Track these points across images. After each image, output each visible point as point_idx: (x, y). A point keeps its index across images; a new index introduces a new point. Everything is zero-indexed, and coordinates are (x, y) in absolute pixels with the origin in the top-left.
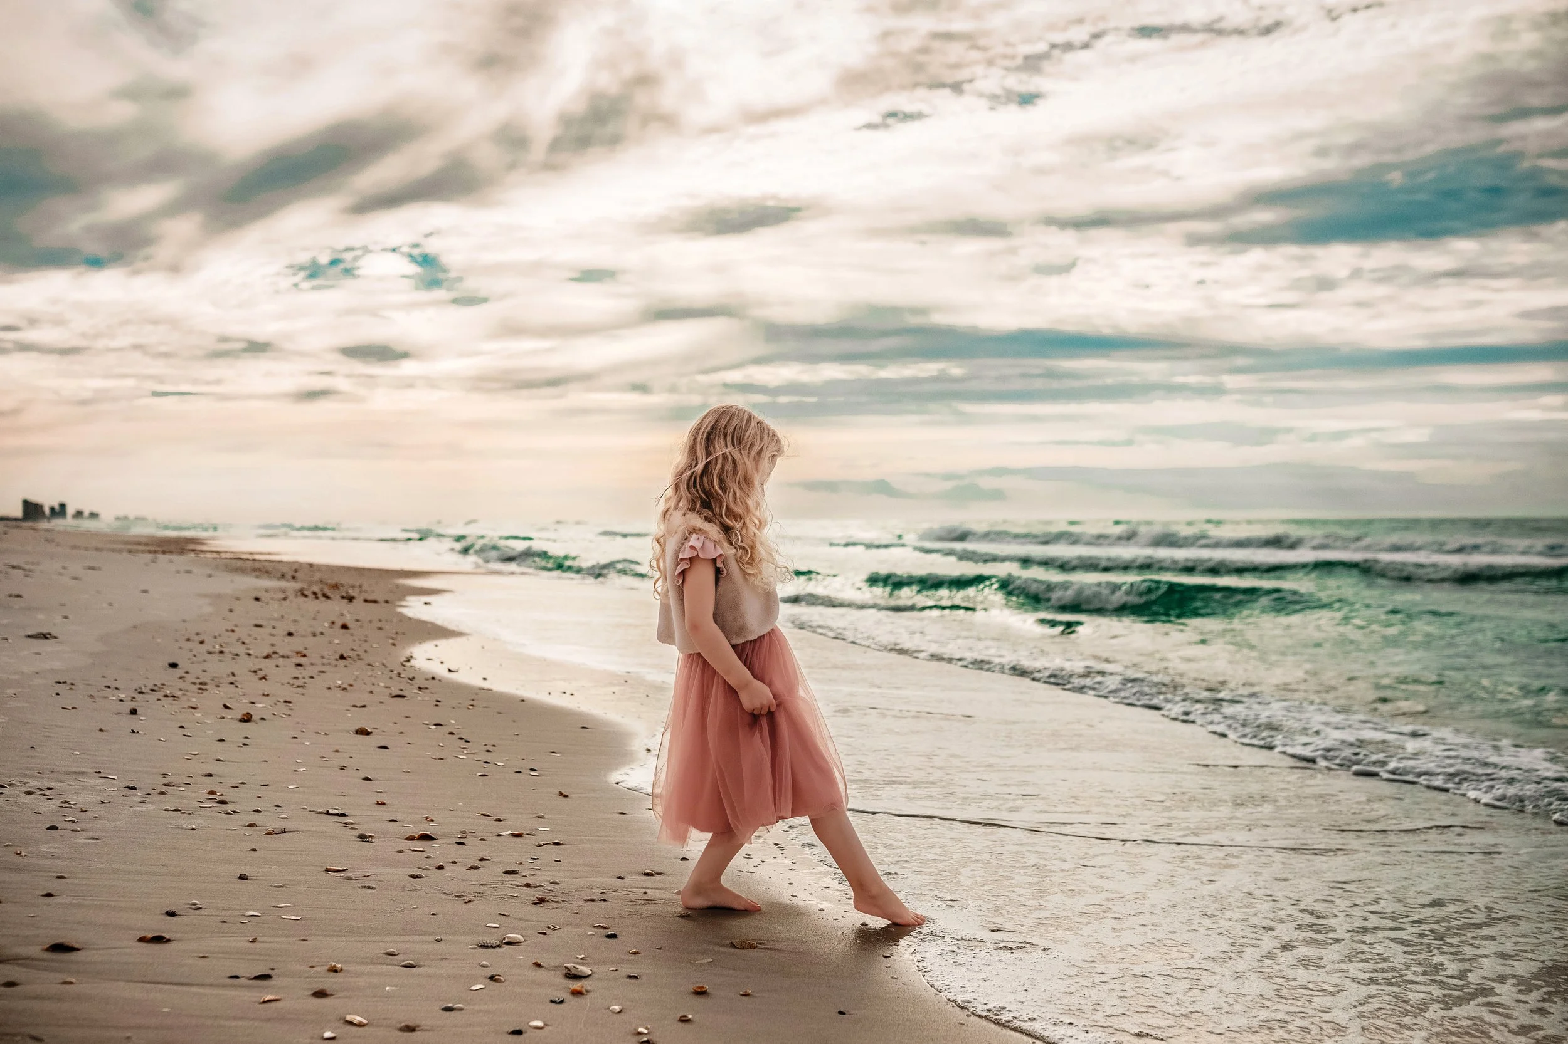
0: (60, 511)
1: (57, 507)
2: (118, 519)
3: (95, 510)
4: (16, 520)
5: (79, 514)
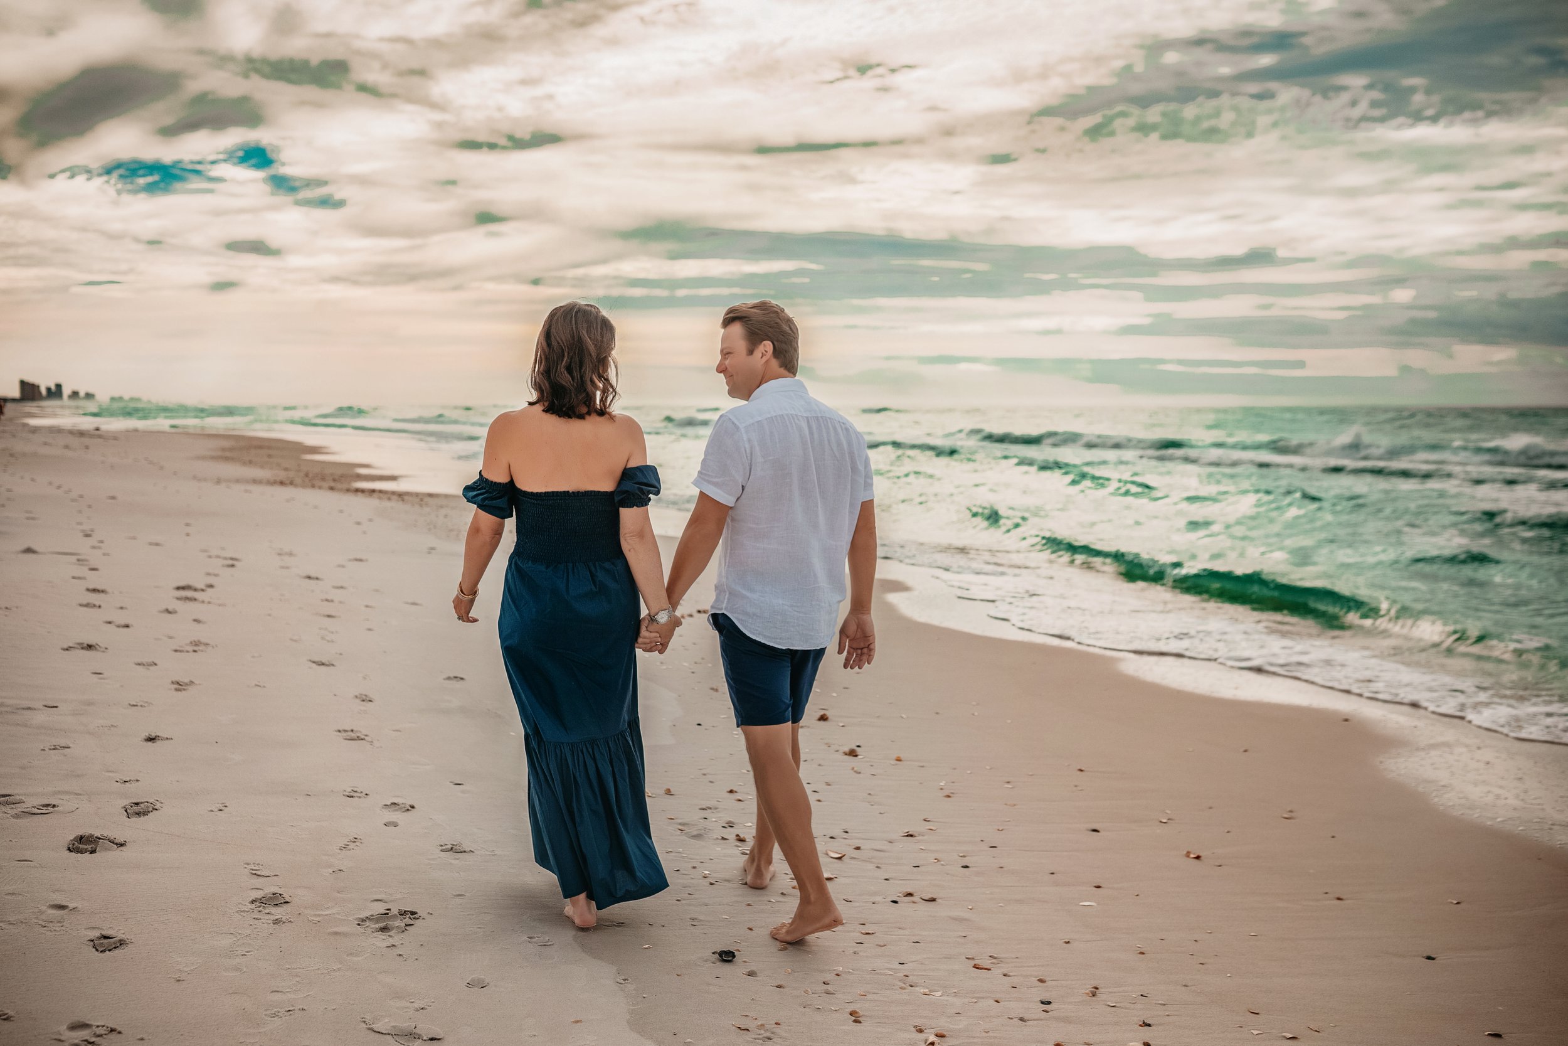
0: (55, 392)
1: (53, 388)
2: (113, 399)
3: (91, 391)
4: (14, 400)
5: (75, 395)
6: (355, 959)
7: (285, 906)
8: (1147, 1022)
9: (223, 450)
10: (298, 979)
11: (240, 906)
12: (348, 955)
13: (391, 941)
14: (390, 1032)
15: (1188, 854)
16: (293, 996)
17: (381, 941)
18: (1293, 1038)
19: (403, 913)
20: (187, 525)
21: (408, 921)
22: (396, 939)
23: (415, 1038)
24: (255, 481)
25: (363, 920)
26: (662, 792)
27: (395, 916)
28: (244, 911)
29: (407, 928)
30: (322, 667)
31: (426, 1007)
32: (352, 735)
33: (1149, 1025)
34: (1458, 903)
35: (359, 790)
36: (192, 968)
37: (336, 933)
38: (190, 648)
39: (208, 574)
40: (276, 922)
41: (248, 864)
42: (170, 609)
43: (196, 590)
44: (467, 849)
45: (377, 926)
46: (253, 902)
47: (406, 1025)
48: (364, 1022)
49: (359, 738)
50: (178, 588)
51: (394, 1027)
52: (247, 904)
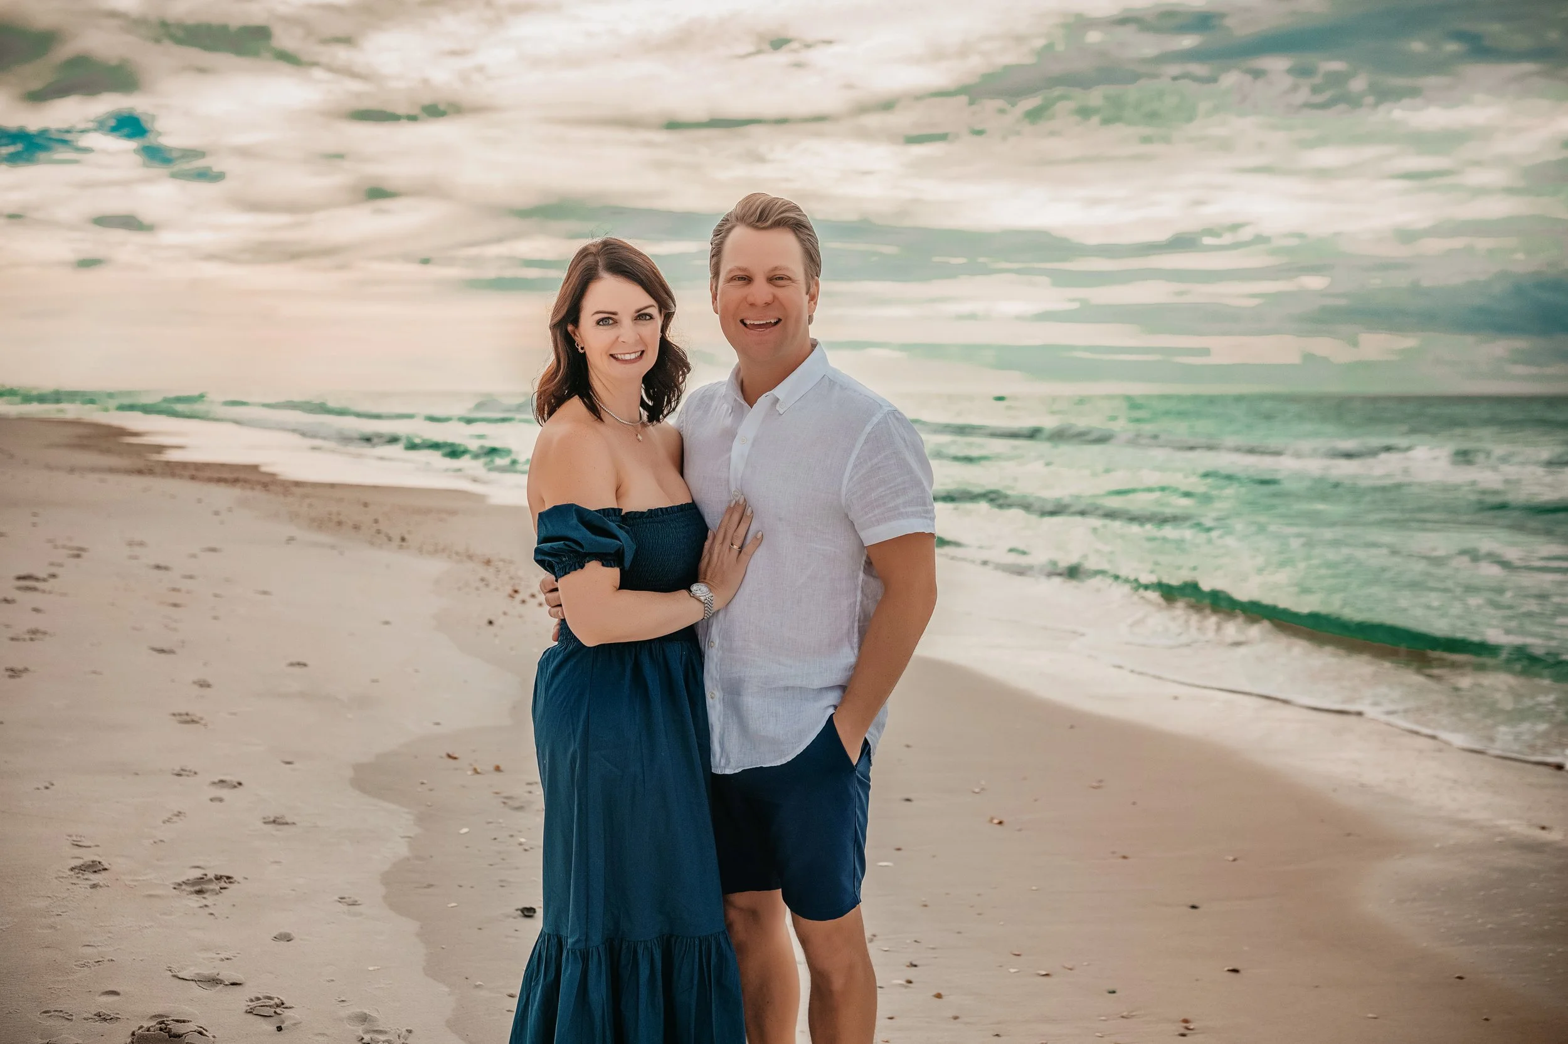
6: (166, 917)
7: (103, 873)
8: (915, 963)
9: (80, 437)
10: (110, 935)
11: (59, 873)
12: (161, 915)
13: (205, 902)
14: (193, 978)
15: (991, 820)
16: (104, 949)
17: (195, 901)
18: (1047, 975)
19: (218, 878)
20: (35, 515)
21: (223, 884)
22: (210, 899)
23: (217, 983)
24: (112, 470)
25: (180, 885)
26: (492, 768)
27: (210, 881)
28: (63, 877)
29: (221, 891)
30: (163, 655)
31: (232, 957)
32: (188, 718)
33: (915, 966)
34: (1235, 860)
35: (188, 769)
36: (7, 926)
37: (151, 896)
38: (27, 637)
39: (52, 564)
40: (94, 886)
41: (70, 836)
42: (9, 598)
43: (37, 579)
44: (289, 821)
45: (192, 889)
46: (72, 869)
47: (207, 971)
48: (170, 970)
49: (193, 721)
50: (20, 578)
51: (198, 974)
52: (67, 871)
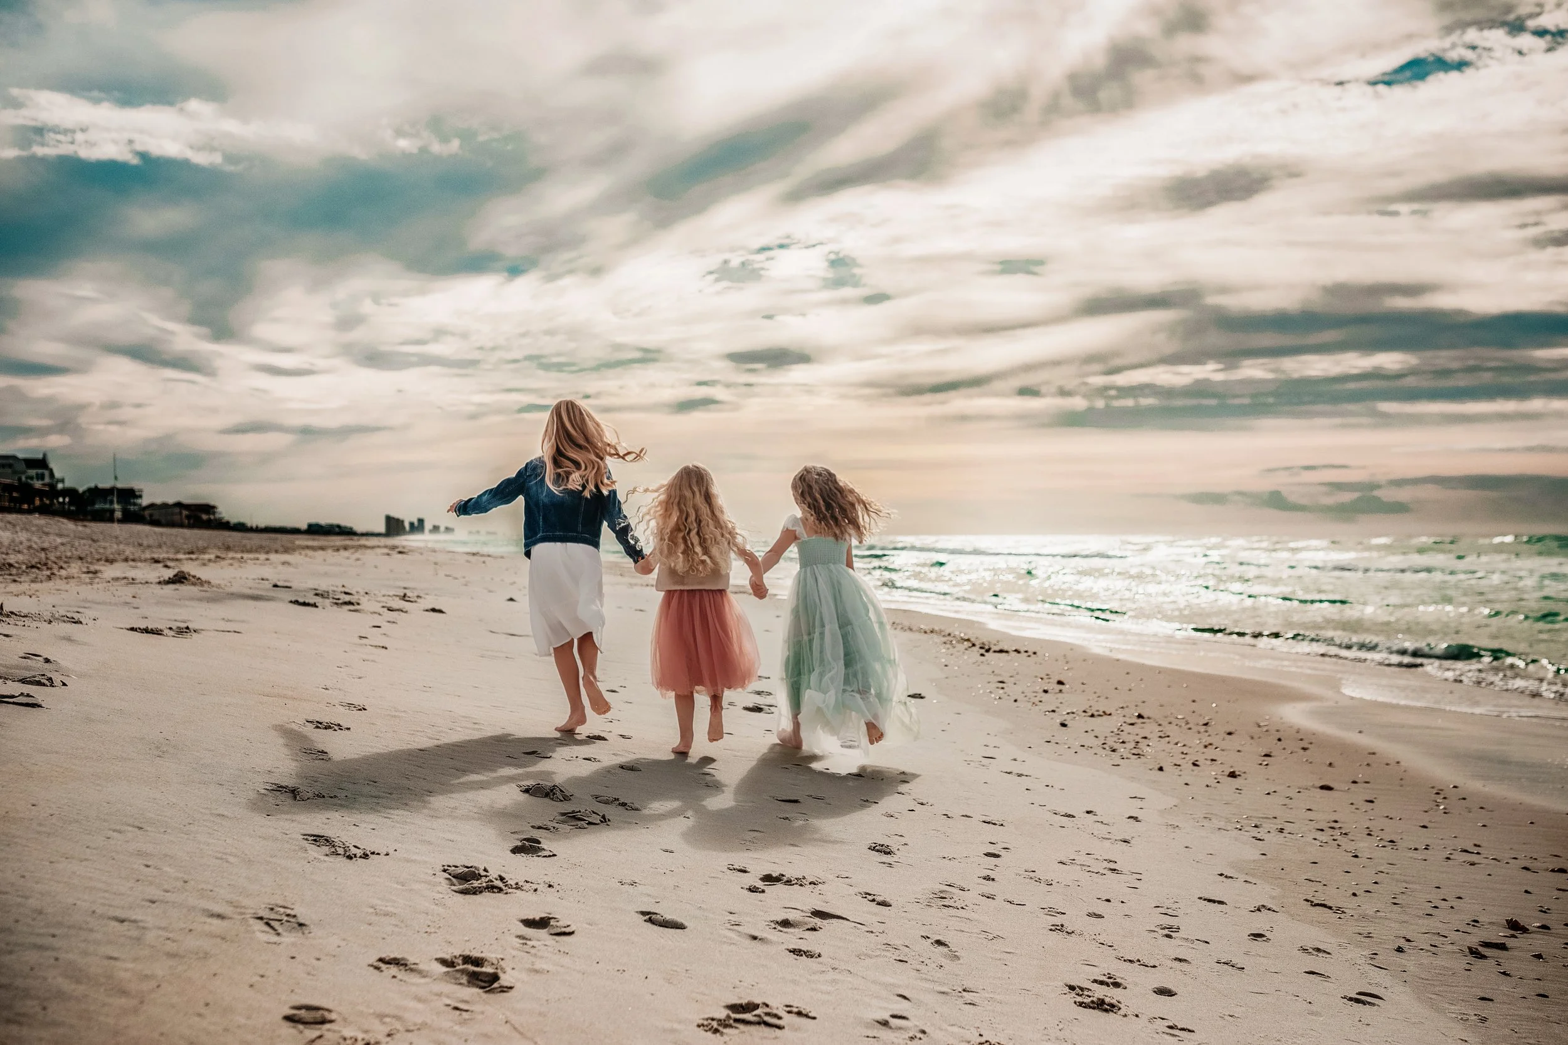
0: (418, 526)
1: (416, 522)
